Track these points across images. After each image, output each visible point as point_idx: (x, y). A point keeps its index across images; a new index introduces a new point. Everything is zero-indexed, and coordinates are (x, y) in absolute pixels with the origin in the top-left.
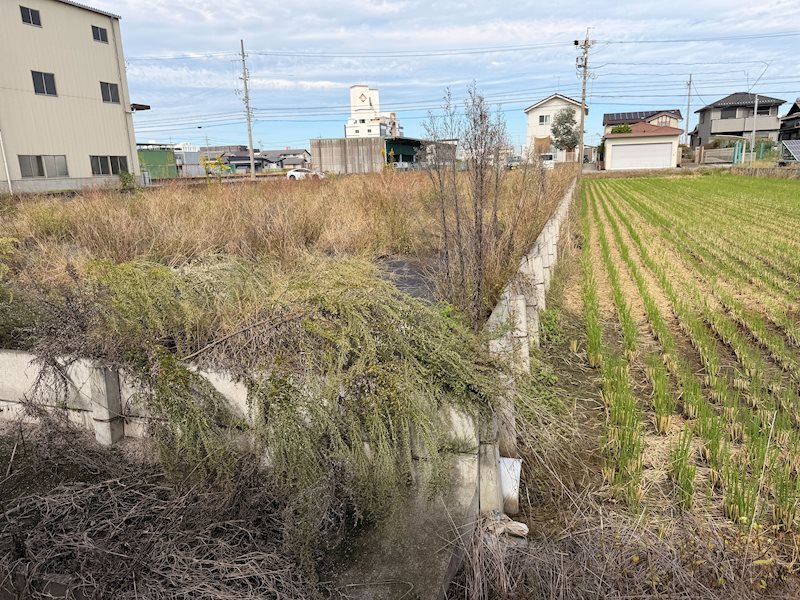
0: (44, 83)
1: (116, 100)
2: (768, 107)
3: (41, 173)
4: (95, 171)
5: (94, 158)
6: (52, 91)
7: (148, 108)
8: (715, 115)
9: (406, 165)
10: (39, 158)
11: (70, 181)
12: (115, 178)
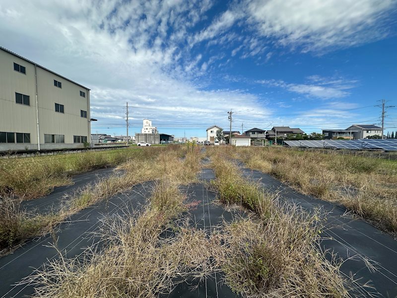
0: (59, 108)
1: (86, 117)
2: (261, 132)
3: (53, 141)
4: (75, 141)
5: (75, 137)
6: (62, 111)
7: (96, 120)
8: (251, 133)
9: (165, 142)
10: (53, 135)
11: (64, 145)
12: (83, 144)
